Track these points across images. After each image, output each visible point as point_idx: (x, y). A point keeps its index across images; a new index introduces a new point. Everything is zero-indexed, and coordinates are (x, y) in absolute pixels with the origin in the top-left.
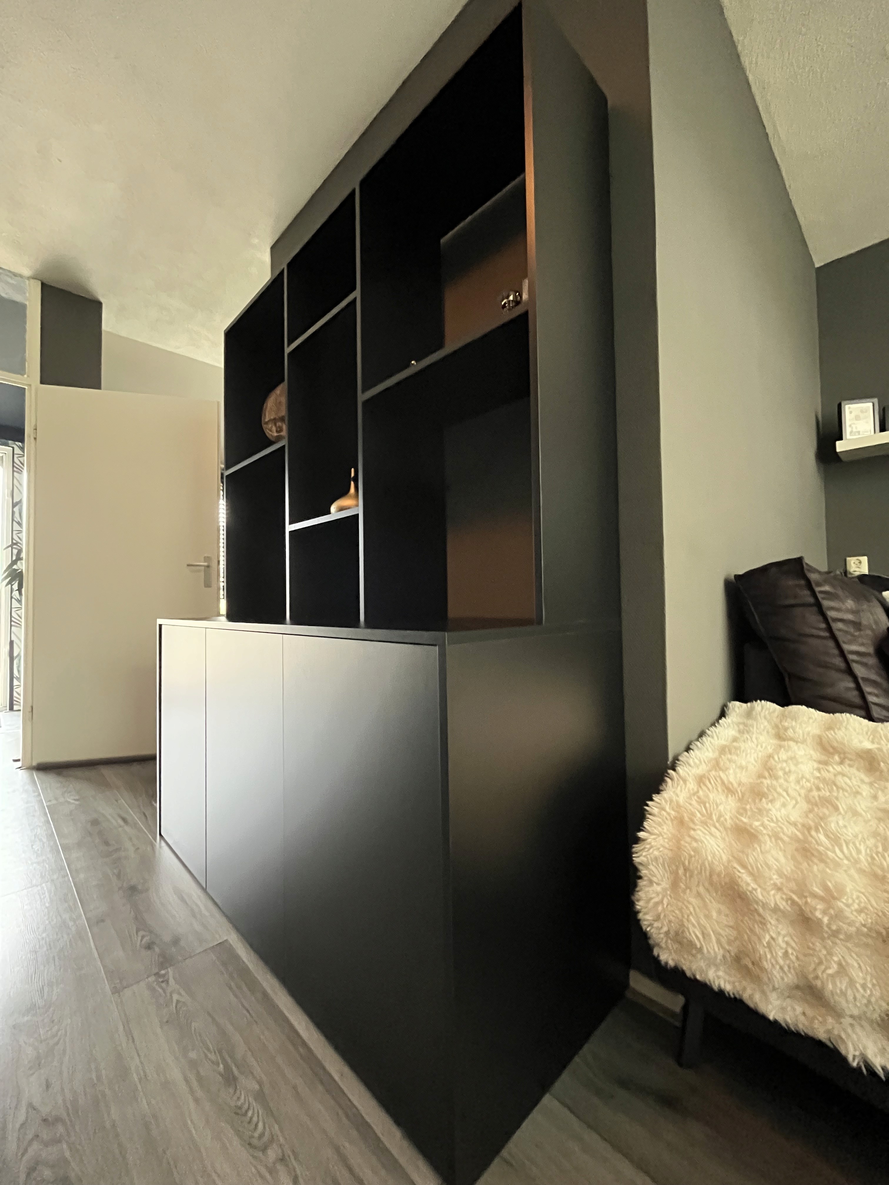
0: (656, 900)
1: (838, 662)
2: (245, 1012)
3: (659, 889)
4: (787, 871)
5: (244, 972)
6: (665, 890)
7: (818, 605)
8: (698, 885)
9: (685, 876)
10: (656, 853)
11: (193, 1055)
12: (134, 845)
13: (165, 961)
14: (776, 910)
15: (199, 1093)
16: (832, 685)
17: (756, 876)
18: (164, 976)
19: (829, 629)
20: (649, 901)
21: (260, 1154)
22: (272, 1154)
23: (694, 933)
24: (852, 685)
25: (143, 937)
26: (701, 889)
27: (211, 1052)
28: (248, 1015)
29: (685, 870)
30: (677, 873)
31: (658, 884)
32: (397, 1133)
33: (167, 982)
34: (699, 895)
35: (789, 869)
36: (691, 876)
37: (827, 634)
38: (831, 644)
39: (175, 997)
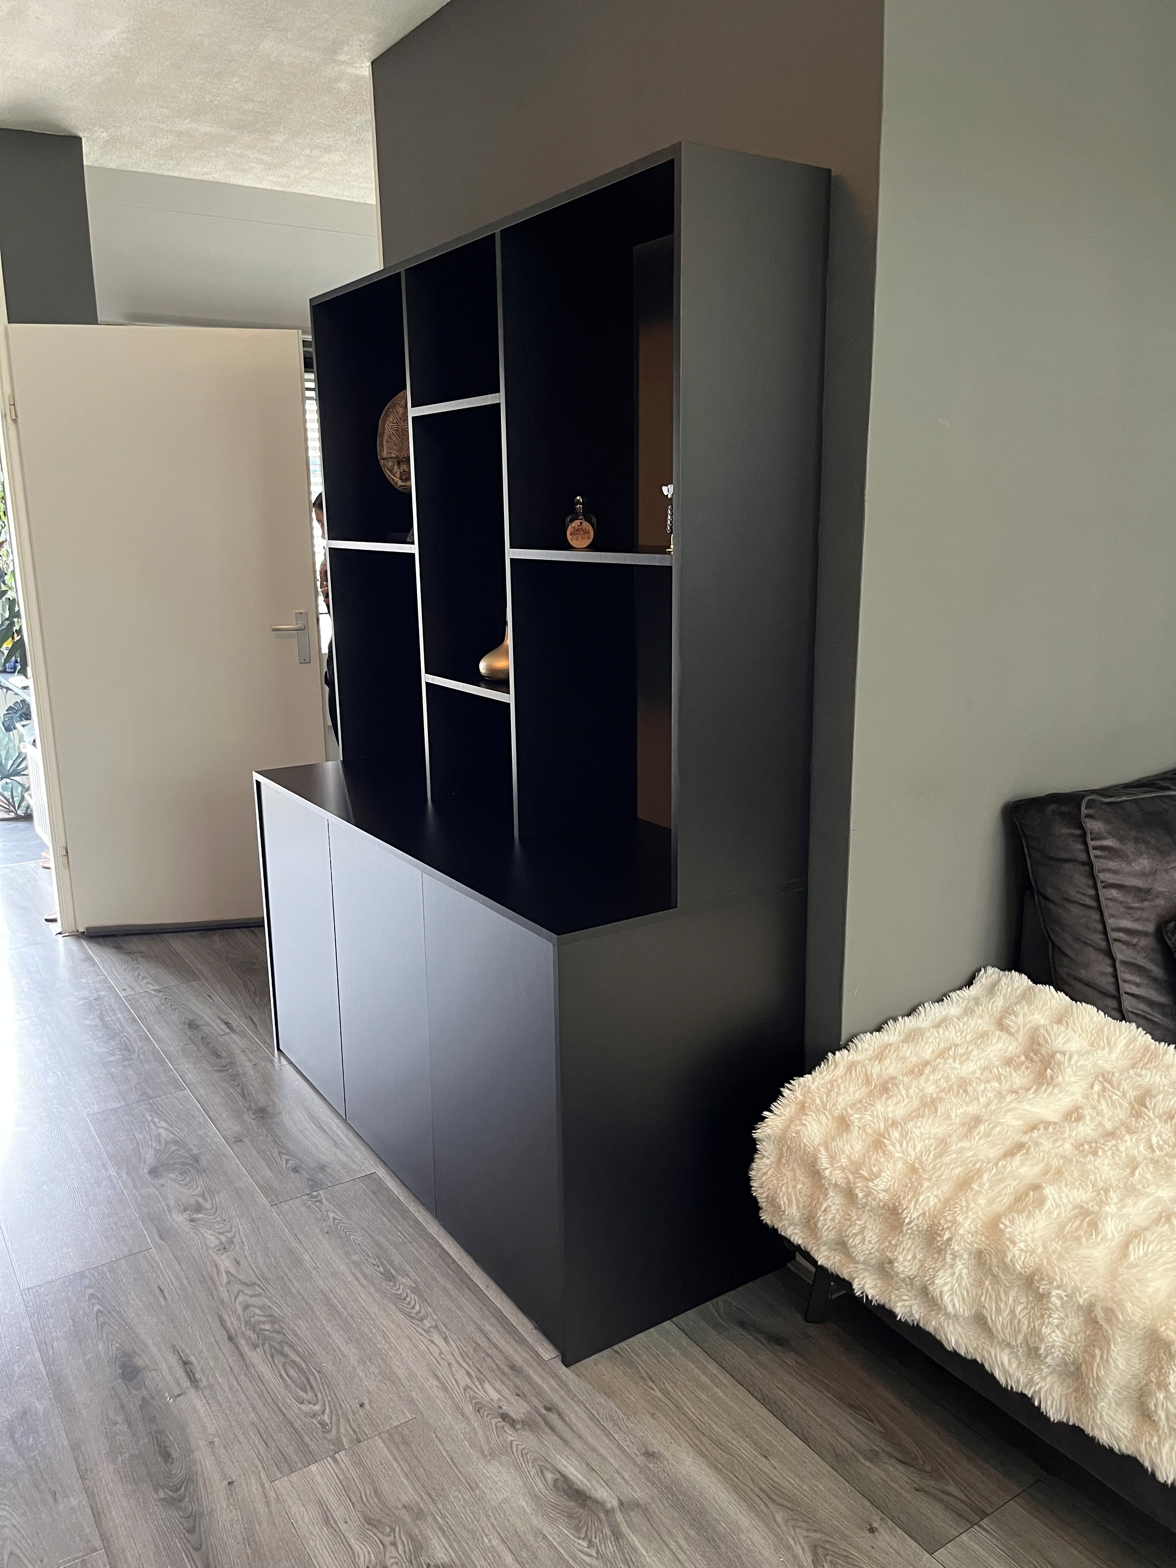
0: (764, 1170)
1: (1098, 938)
2: (399, 1234)
3: (768, 1162)
4: (855, 1157)
5: (396, 1203)
6: (772, 1163)
7: (1090, 864)
8: (794, 1162)
9: (787, 1153)
10: (769, 1131)
11: (355, 1258)
12: (250, 1060)
13: (315, 1184)
14: (836, 1185)
15: (364, 1282)
16: (1086, 967)
17: (832, 1158)
18: (316, 1197)
19: (1097, 898)
20: (758, 1171)
21: (419, 1323)
22: (427, 1323)
23: (783, 1201)
24: (1110, 970)
25: (287, 1161)
26: (796, 1165)
27: (371, 1258)
28: (402, 1236)
29: (789, 1147)
30: (782, 1150)
31: (768, 1158)
32: (530, 1325)
33: (320, 1201)
34: (793, 1170)
35: (857, 1155)
36: (791, 1154)
37: (1094, 904)
38: (1096, 916)
39: (331, 1215)
